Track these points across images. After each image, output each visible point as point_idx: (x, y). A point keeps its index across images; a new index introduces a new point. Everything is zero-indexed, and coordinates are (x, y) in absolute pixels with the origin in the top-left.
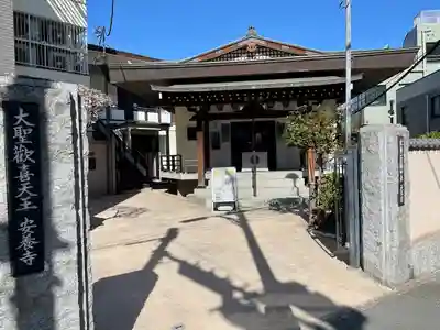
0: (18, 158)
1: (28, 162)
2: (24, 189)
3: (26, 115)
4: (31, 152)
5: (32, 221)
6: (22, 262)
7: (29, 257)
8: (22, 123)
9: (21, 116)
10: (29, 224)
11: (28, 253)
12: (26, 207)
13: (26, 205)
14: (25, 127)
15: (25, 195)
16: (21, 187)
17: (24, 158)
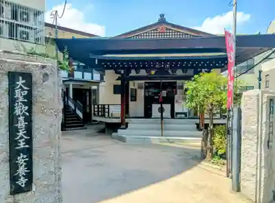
0: (18, 112)
1: (24, 115)
2: (21, 134)
3: (24, 81)
4: (27, 108)
5: (25, 156)
6: (18, 185)
7: (22, 181)
8: (21, 87)
9: (21, 82)
10: (23, 158)
11: (22, 178)
12: (22, 146)
13: (22, 145)
14: (23, 90)
15: (22, 138)
16: (19, 132)
17: (21, 111)
